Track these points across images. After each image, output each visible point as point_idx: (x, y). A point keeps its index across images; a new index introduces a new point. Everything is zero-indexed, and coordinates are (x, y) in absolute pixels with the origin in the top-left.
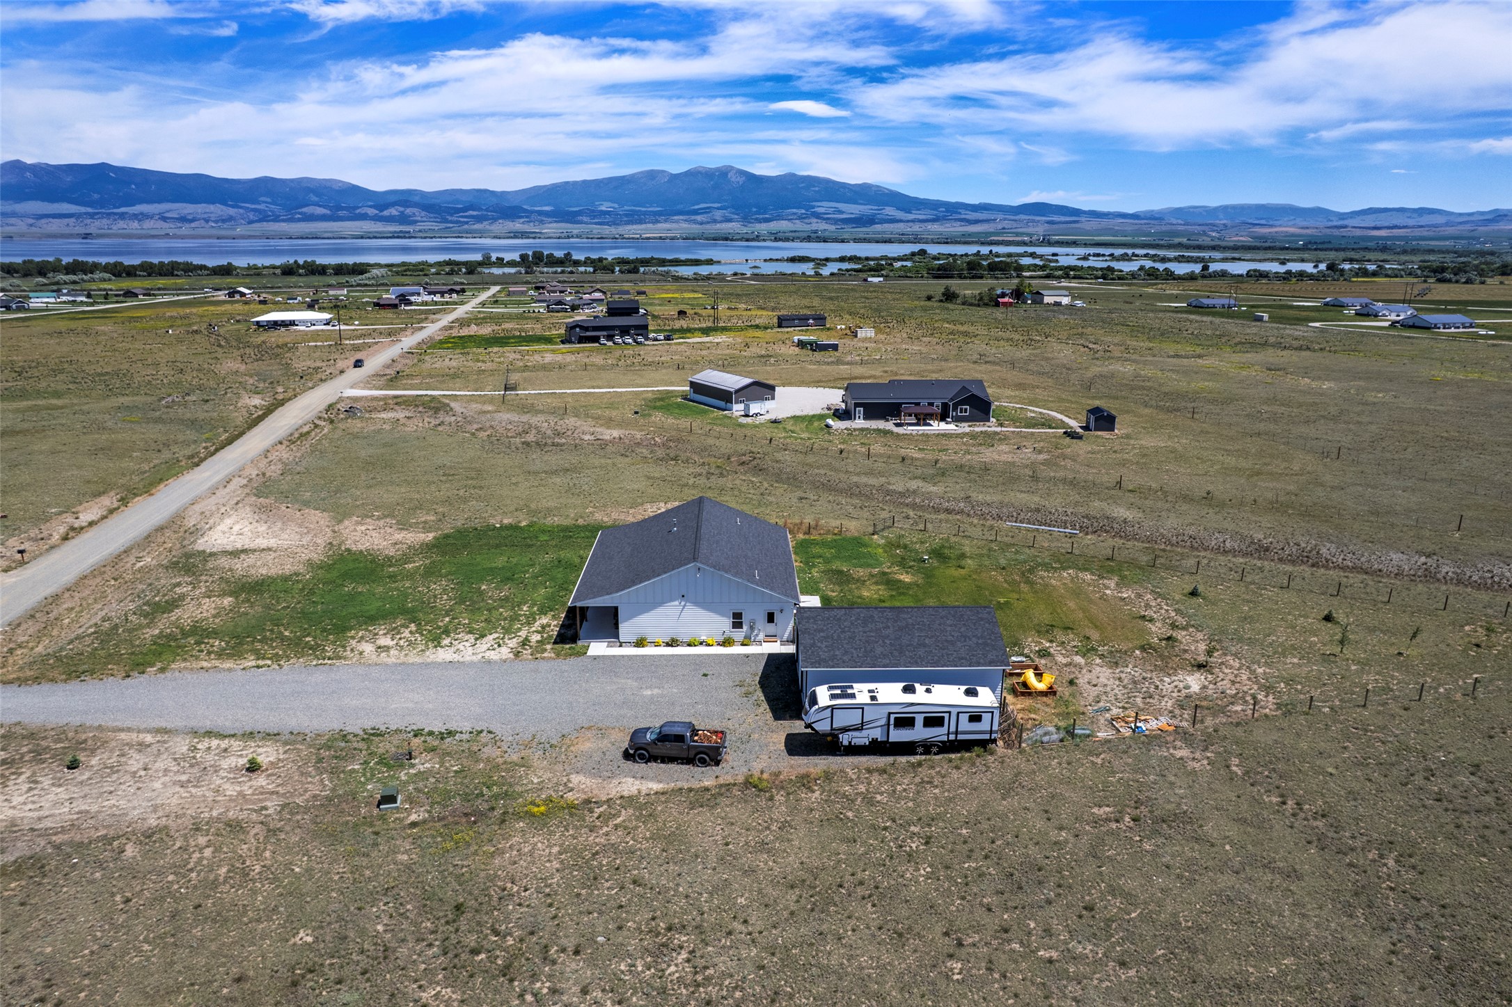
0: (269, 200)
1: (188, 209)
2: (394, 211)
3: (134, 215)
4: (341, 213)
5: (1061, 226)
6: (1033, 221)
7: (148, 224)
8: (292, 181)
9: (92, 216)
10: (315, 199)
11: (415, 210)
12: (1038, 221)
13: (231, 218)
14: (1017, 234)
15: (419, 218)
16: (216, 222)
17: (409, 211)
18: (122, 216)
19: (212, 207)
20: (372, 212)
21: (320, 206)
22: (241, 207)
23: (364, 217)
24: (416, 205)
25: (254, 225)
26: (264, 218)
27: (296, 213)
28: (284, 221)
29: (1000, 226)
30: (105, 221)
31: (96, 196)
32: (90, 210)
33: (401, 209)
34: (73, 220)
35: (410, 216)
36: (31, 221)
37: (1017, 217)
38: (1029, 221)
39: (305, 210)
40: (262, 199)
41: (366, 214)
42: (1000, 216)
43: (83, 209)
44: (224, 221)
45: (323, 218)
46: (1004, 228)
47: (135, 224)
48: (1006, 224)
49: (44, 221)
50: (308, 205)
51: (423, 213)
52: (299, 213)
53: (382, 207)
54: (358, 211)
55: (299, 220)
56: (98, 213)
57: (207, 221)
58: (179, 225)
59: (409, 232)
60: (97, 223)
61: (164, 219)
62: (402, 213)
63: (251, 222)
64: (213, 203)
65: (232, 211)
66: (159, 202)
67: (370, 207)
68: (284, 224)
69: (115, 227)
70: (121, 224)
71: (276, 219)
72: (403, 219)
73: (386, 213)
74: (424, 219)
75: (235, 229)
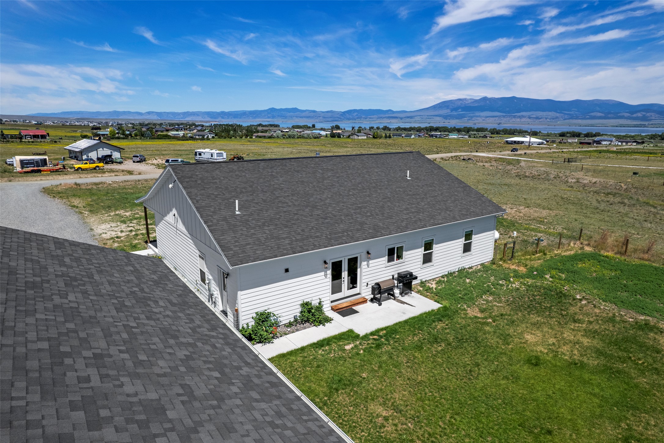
0: (576, 110)
1: (540, 114)
2: (639, 115)
3: (519, 116)
4: (609, 116)
7: (523, 120)
8: (589, 101)
9: (504, 116)
10: (598, 109)
11: (653, 114)
13: (557, 118)
15: (652, 118)
16: (550, 119)
17: (648, 114)
18: (515, 117)
19: (550, 113)
20: (627, 115)
21: (600, 112)
22: (563, 113)
23: (622, 117)
24: (654, 111)
25: (566, 121)
26: (572, 117)
27: (587, 115)
28: (580, 119)
30: (508, 119)
31: (508, 109)
32: (504, 114)
33: (644, 113)
34: (497, 118)
35: (648, 117)
36: (484, 118)
39: (592, 114)
40: (573, 109)
41: (623, 116)
43: (502, 114)
44: (553, 119)
45: (600, 118)
47: (519, 120)
49: (488, 118)
50: (594, 112)
51: (657, 116)
52: (589, 116)
53: (632, 113)
54: (619, 115)
55: (588, 119)
56: (506, 116)
57: (546, 119)
58: (535, 120)
59: (645, 125)
60: (505, 119)
61: (530, 118)
62: (644, 115)
63: (565, 119)
64: (551, 111)
65: (558, 115)
66: (530, 111)
67: (627, 112)
68: (579, 120)
69: (511, 121)
70: (514, 120)
71: (577, 118)
72: (644, 118)
73: (635, 115)
74: (657, 118)
75: (557, 122)
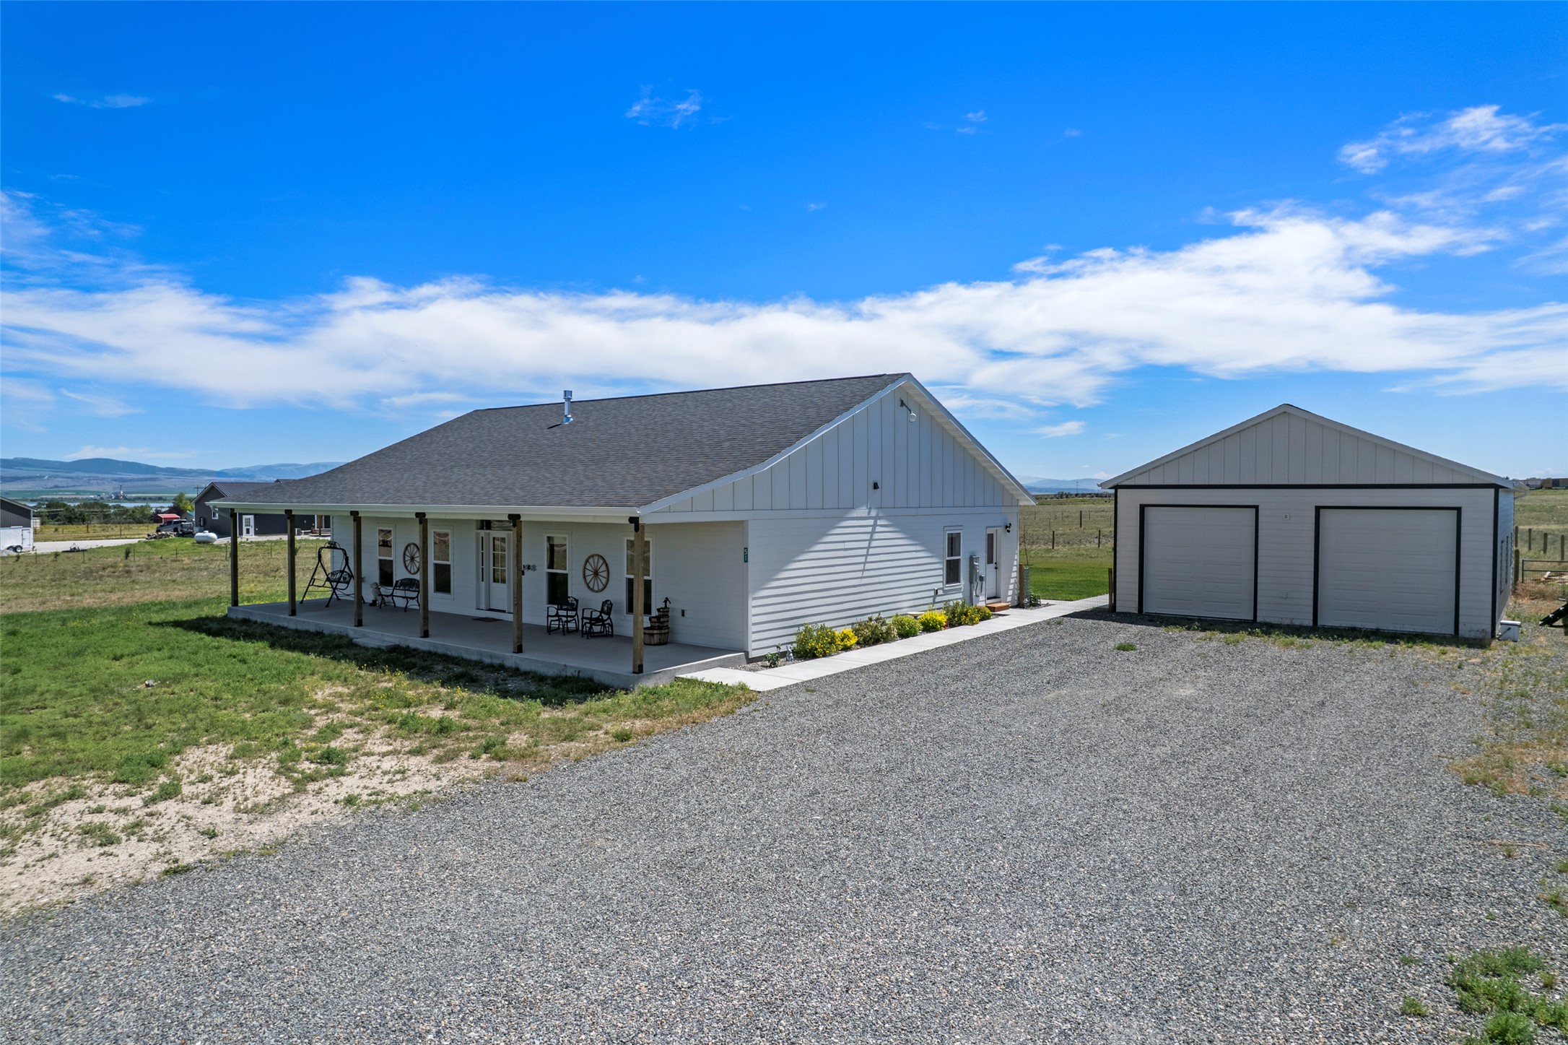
5: (136, 483)
6: (96, 479)
12: (104, 479)
14: (78, 493)
29: (50, 484)
37: (72, 475)
38: (90, 479)
42: (47, 474)
46: (56, 487)
48: (58, 482)
